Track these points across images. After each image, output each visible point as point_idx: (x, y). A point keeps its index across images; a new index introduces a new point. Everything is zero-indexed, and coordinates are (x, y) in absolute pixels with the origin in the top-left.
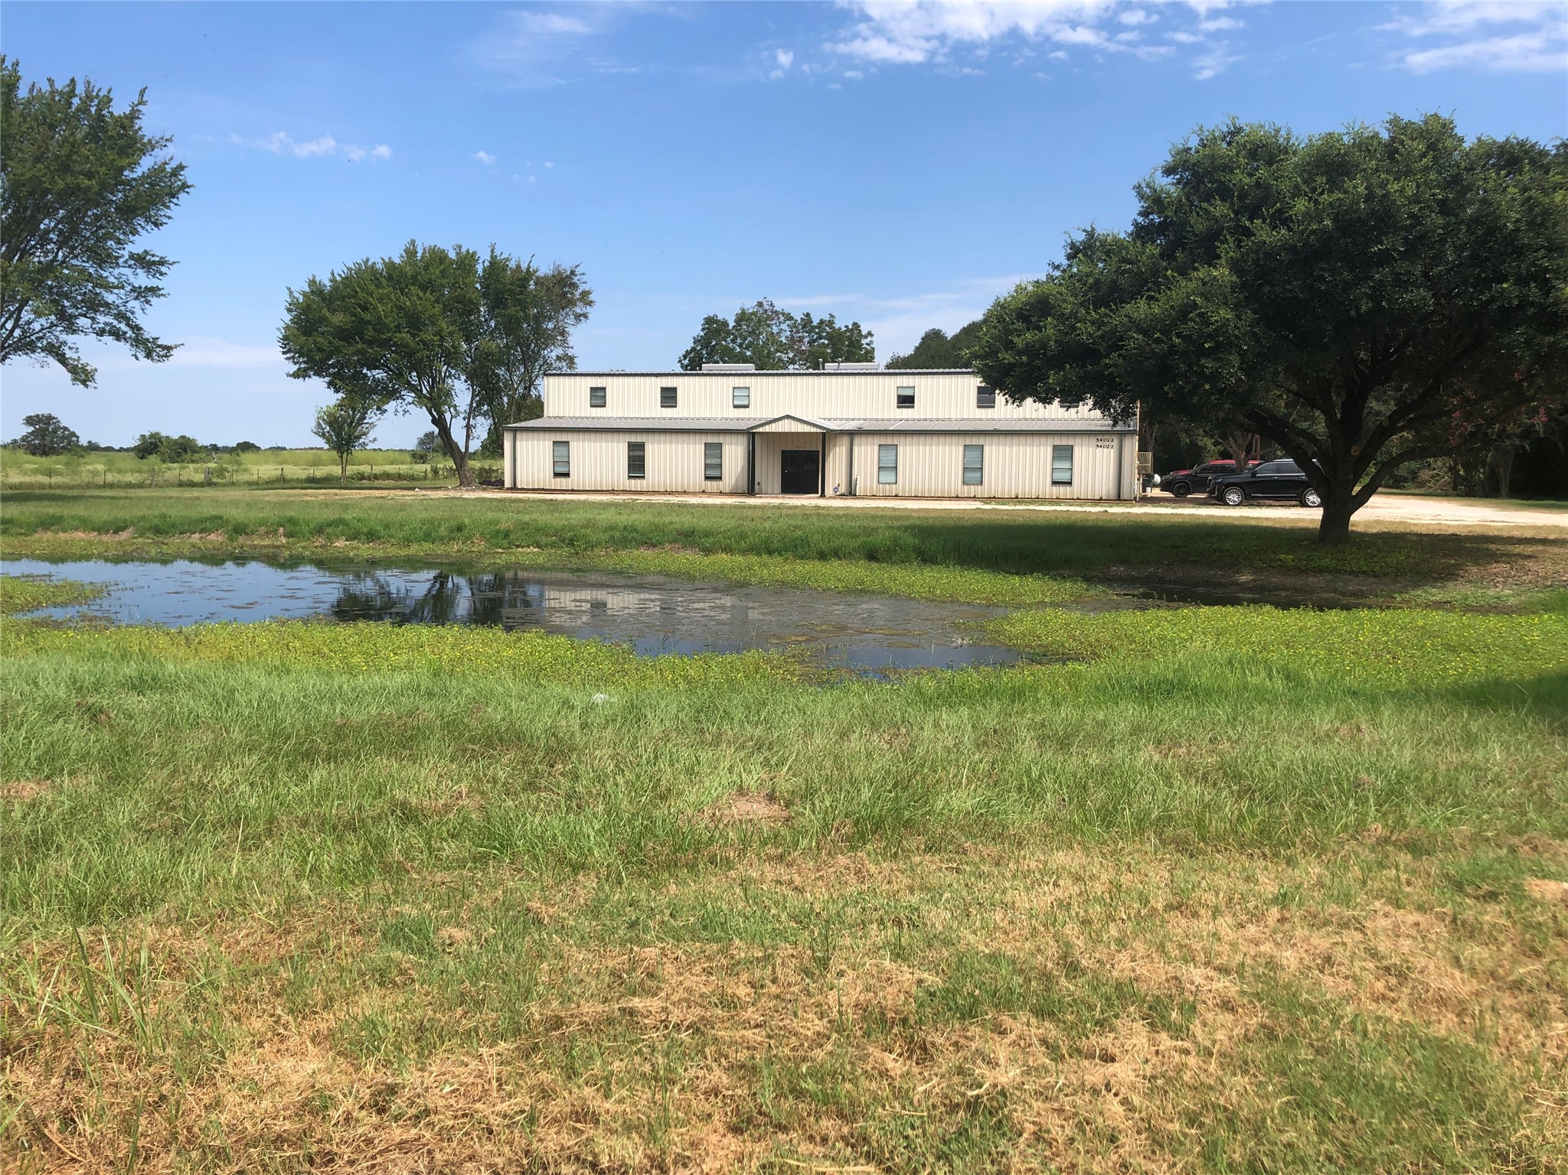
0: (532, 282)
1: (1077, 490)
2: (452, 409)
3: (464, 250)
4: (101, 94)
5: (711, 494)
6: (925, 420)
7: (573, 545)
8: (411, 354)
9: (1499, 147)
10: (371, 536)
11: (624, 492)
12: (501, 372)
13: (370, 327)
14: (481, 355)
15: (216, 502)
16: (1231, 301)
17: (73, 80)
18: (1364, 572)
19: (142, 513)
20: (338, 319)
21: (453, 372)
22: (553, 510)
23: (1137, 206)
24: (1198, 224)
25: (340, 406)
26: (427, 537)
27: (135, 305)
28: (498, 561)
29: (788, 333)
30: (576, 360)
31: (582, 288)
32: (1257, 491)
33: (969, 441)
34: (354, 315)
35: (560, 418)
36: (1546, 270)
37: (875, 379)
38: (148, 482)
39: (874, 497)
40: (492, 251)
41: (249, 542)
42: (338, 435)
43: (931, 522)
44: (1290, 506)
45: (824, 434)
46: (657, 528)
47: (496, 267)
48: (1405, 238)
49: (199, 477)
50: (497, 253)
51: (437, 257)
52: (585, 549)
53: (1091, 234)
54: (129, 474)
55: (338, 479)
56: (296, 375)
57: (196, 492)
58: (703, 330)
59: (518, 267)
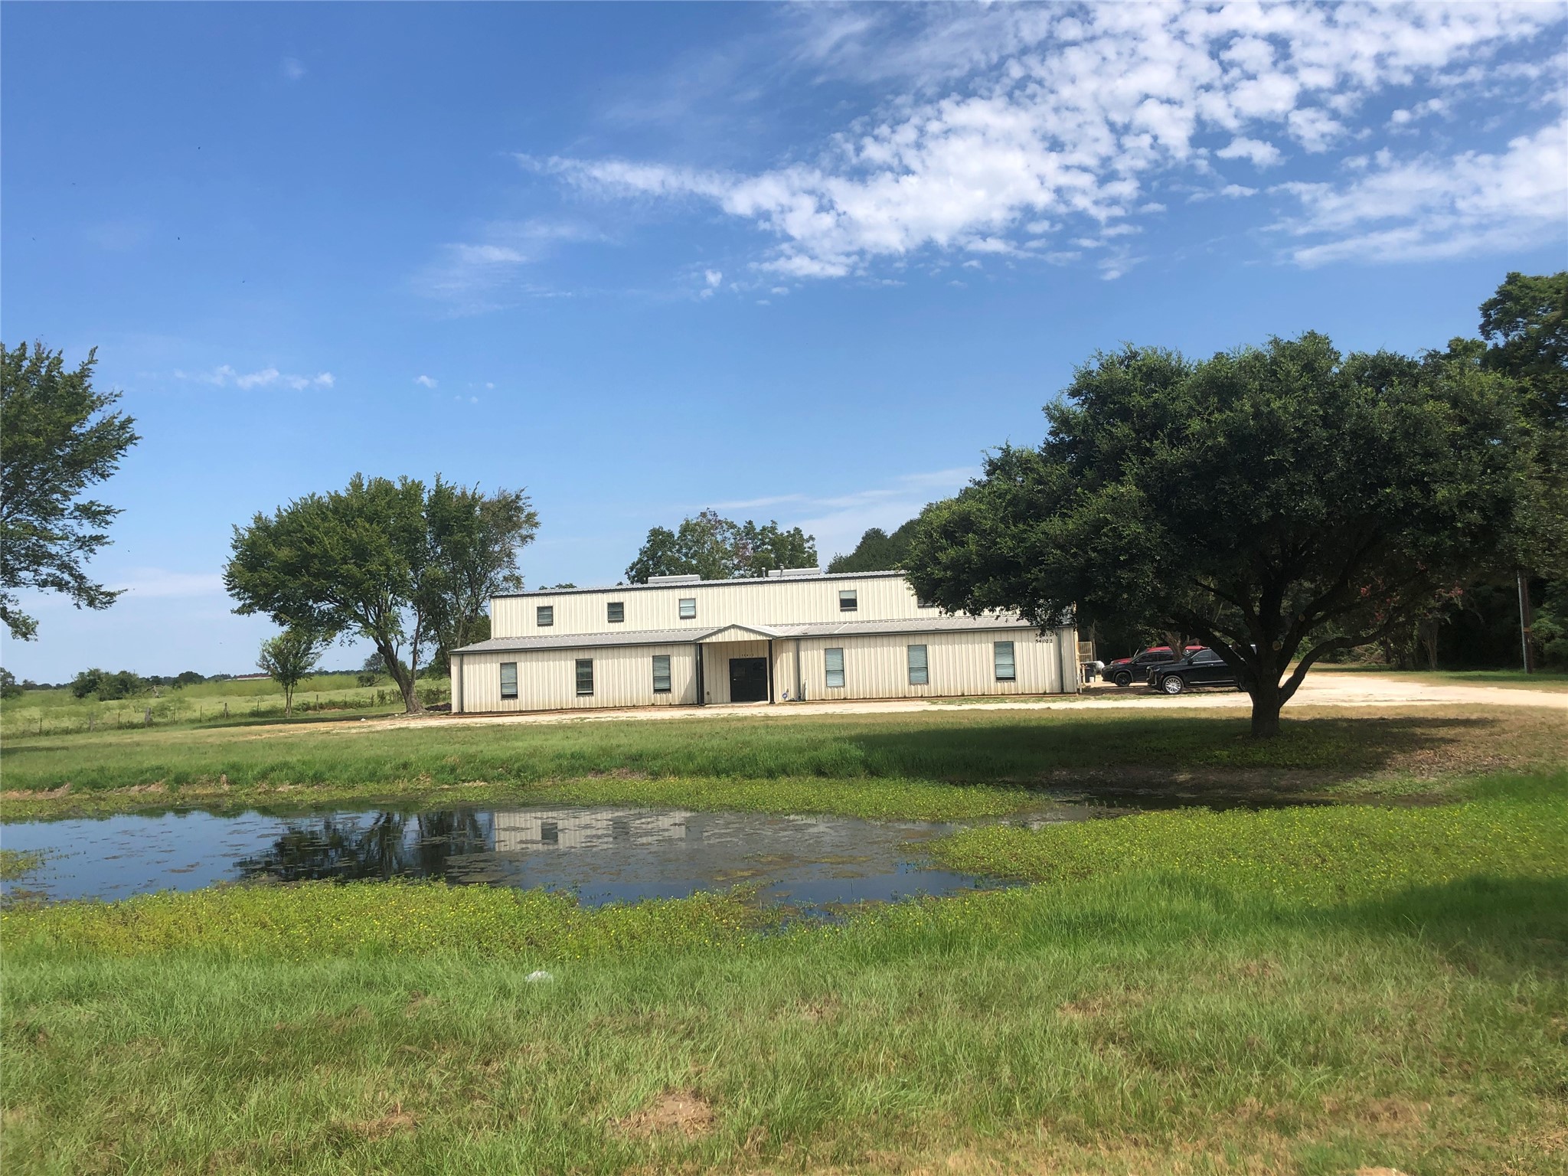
0: (477, 508)
1: (1022, 684)
2: (399, 637)
3: (409, 481)
4: (52, 356)
5: (661, 707)
6: (868, 622)
7: (519, 776)
8: (357, 585)
9: (1372, 361)
10: (317, 779)
11: (573, 710)
12: (448, 596)
13: (316, 561)
14: (427, 582)
15: (157, 748)
16: (1141, 515)
17: (23, 344)
18: (1297, 765)
19: (79, 767)
20: (284, 553)
21: (399, 599)
22: (500, 739)
23: (1048, 426)
24: (1104, 444)
25: (286, 639)
26: (373, 777)
27: (78, 554)
28: (444, 799)
29: (732, 541)
30: (523, 580)
31: (527, 510)
32: (1195, 679)
33: (913, 641)
34: (300, 549)
35: (508, 639)
36: (1424, 474)
37: (818, 584)
38: (86, 726)
39: (823, 701)
40: (438, 481)
41: (191, 792)
42: (284, 667)
43: (878, 728)
44: (1228, 692)
45: (770, 641)
46: (606, 752)
47: (442, 495)
48: (1295, 450)
49: (140, 718)
50: (443, 481)
51: (383, 488)
52: (531, 780)
53: (1006, 452)
54: (65, 719)
55: (282, 711)
56: (240, 611)
57: (136, 736)
58: (648, 542)
59: (464, 494)
